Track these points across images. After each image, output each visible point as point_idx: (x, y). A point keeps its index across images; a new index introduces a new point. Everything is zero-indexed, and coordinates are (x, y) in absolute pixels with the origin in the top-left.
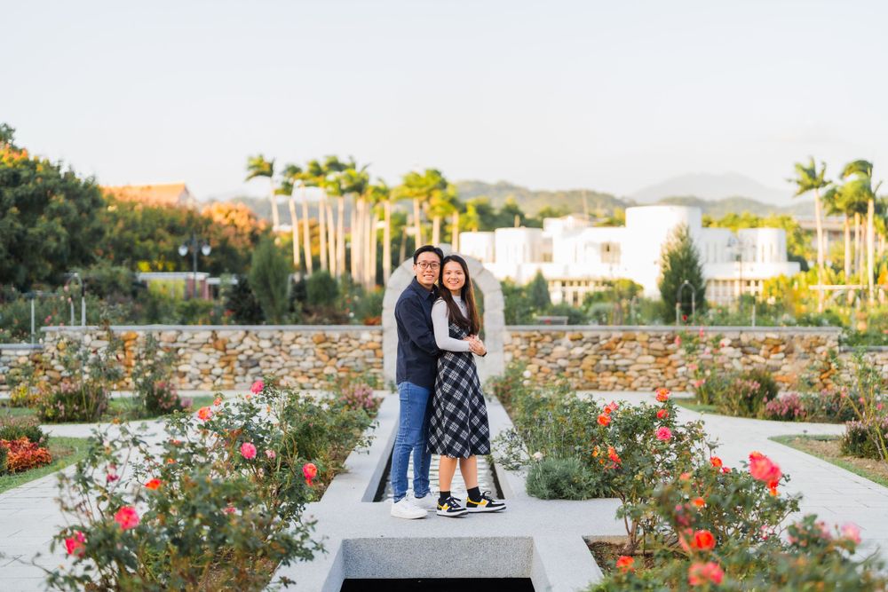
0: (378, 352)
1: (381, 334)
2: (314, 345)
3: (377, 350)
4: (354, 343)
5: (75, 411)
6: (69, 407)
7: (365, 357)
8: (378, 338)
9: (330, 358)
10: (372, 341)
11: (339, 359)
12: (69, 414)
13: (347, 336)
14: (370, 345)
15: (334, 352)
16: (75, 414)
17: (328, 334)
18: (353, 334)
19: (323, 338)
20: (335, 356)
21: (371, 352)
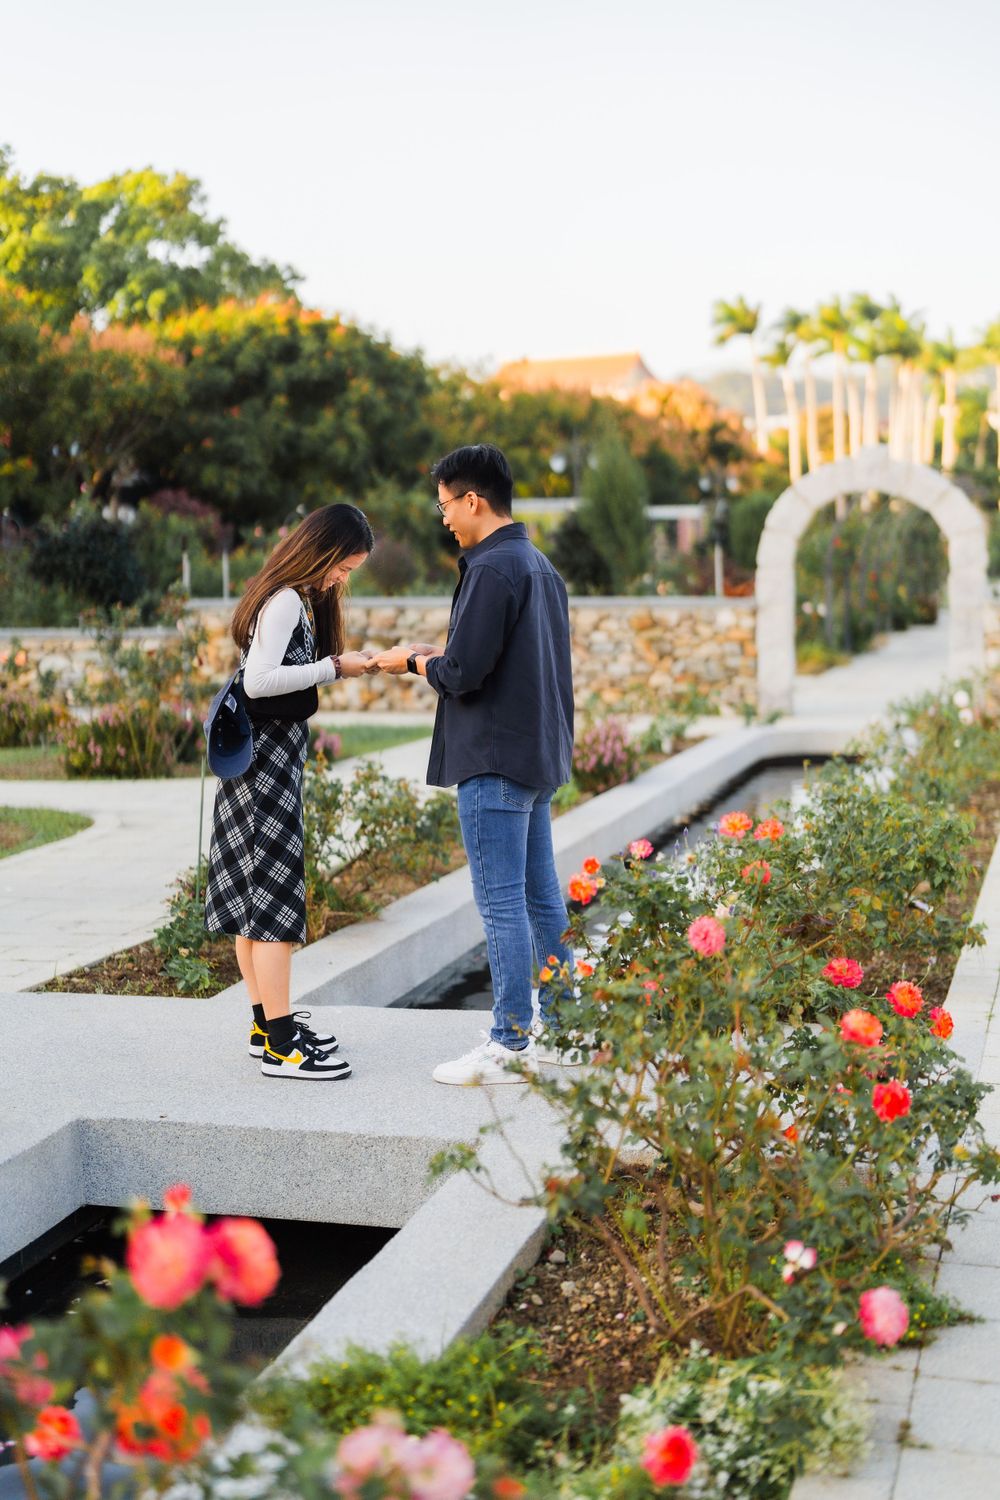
0: (749, 648)
1: (754, 613)
2: (631, 634)
3: (746, 643)
4: (704, 631)
5: (118, 756)
6: (108, 750)
7: (722, 657)
8: (747, 622)
9: (662, 656)
10: (737, 626)
11: (675, 660)
12: (109, 763)
13: (691, 617)
14: (736, 634)
15: (667, 647)
16: (119, 763)
17: (657, 614)
18: (702, 614)
19: (648, 622)
20: (670, 654)
21: (736, 648)
